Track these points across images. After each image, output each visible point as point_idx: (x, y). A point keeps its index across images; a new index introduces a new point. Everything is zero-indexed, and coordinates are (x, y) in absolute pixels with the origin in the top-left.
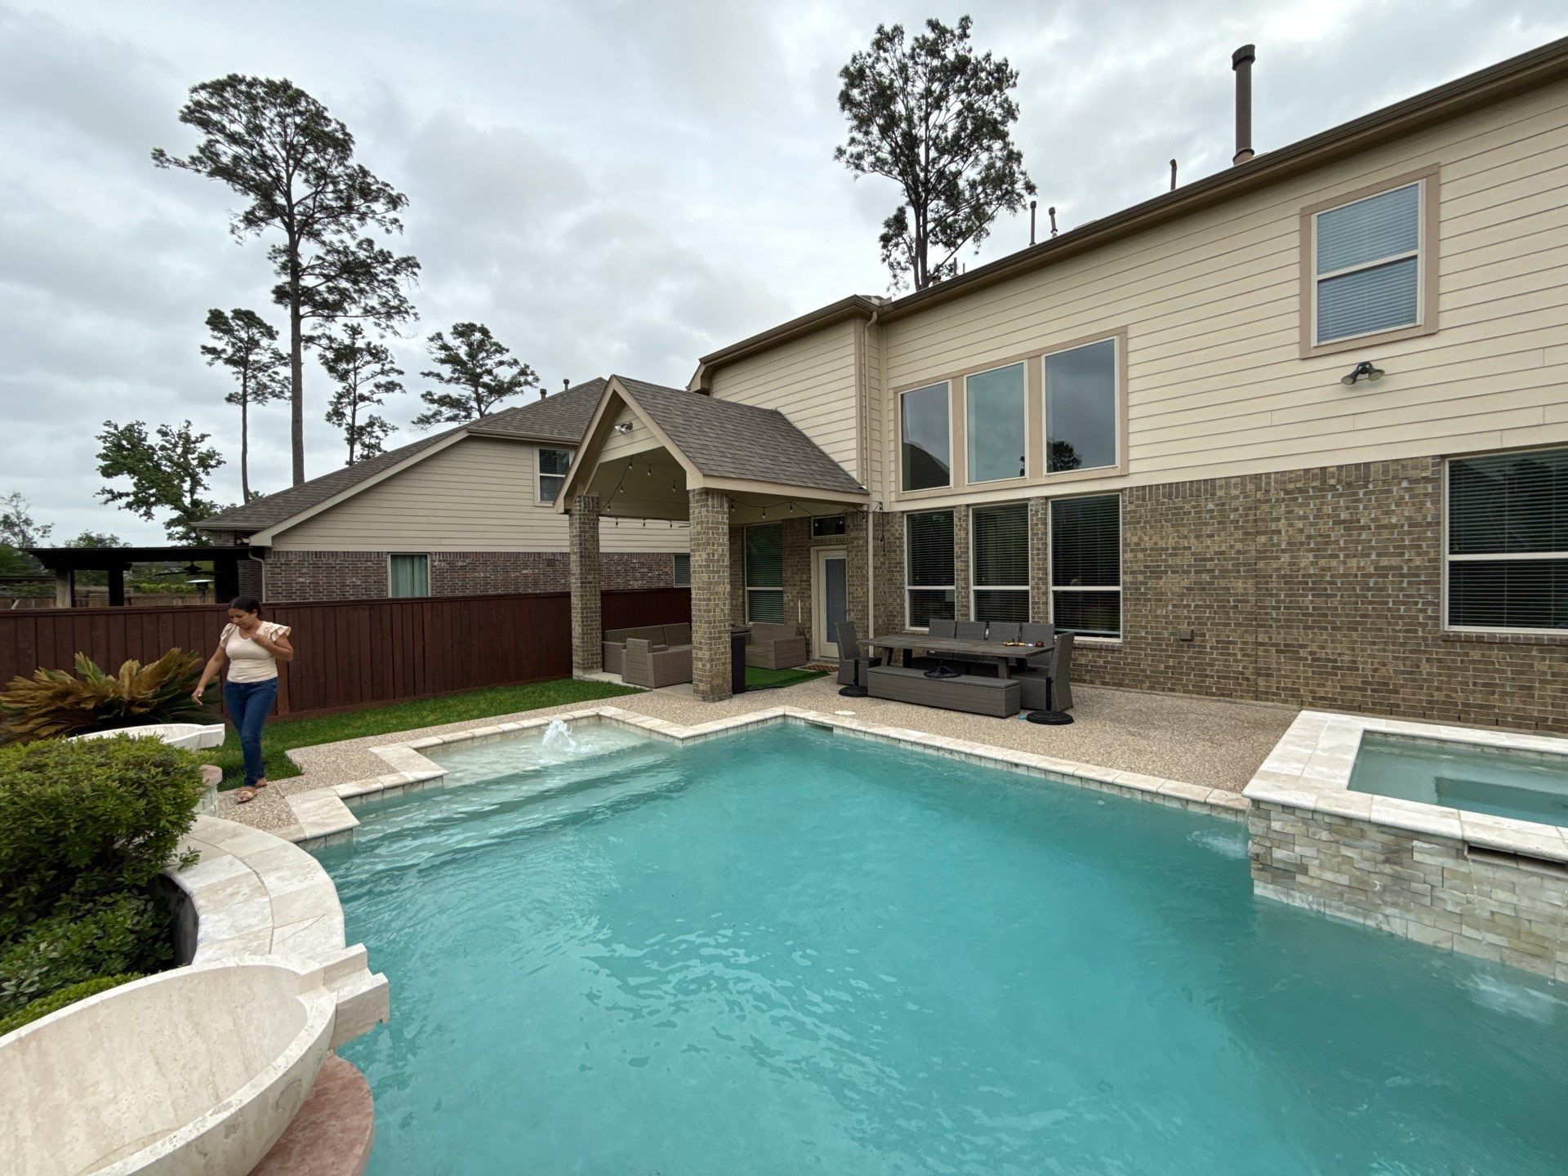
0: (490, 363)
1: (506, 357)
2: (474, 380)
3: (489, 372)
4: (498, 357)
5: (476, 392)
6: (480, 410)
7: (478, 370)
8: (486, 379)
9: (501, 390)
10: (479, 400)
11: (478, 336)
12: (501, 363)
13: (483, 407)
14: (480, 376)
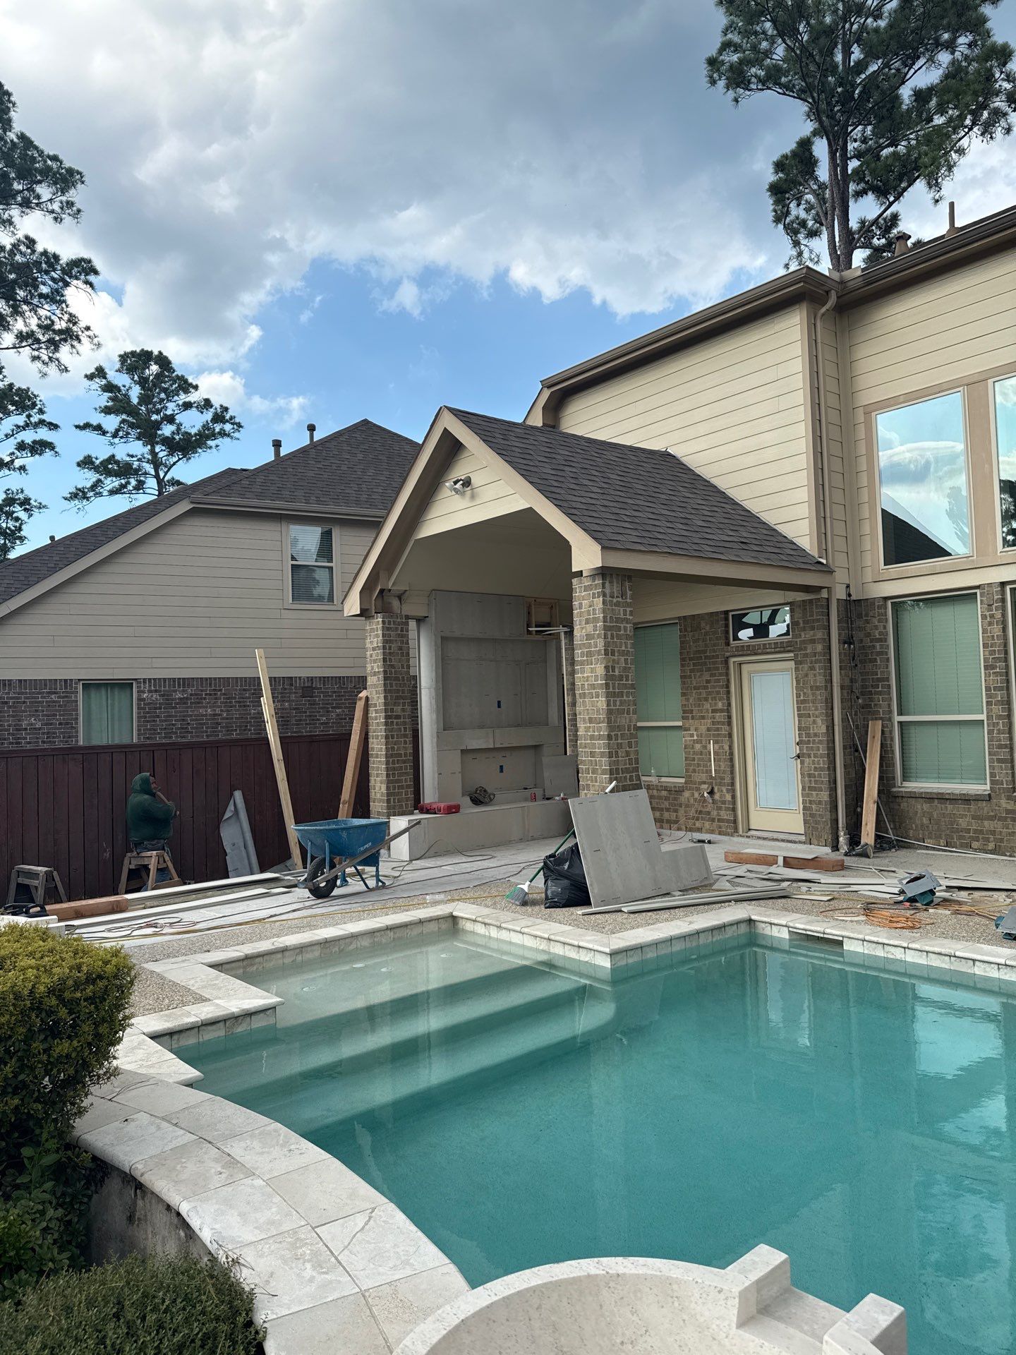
0: (171, 408)
1: (194, 397)
2: (148, 433)
3: (171, 419)
4: (183, 398)
5: (153, 453)
6: (157, 476)
7: (154, 417)
8: (167, 430)
9: (187, 446)
10: (156, 463)
11: (154, 368)
12: (187, 406)
13: (162, 474)
14: (157, 425)
